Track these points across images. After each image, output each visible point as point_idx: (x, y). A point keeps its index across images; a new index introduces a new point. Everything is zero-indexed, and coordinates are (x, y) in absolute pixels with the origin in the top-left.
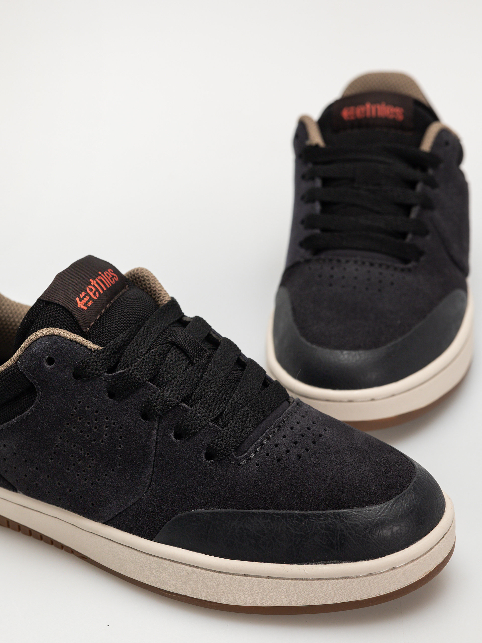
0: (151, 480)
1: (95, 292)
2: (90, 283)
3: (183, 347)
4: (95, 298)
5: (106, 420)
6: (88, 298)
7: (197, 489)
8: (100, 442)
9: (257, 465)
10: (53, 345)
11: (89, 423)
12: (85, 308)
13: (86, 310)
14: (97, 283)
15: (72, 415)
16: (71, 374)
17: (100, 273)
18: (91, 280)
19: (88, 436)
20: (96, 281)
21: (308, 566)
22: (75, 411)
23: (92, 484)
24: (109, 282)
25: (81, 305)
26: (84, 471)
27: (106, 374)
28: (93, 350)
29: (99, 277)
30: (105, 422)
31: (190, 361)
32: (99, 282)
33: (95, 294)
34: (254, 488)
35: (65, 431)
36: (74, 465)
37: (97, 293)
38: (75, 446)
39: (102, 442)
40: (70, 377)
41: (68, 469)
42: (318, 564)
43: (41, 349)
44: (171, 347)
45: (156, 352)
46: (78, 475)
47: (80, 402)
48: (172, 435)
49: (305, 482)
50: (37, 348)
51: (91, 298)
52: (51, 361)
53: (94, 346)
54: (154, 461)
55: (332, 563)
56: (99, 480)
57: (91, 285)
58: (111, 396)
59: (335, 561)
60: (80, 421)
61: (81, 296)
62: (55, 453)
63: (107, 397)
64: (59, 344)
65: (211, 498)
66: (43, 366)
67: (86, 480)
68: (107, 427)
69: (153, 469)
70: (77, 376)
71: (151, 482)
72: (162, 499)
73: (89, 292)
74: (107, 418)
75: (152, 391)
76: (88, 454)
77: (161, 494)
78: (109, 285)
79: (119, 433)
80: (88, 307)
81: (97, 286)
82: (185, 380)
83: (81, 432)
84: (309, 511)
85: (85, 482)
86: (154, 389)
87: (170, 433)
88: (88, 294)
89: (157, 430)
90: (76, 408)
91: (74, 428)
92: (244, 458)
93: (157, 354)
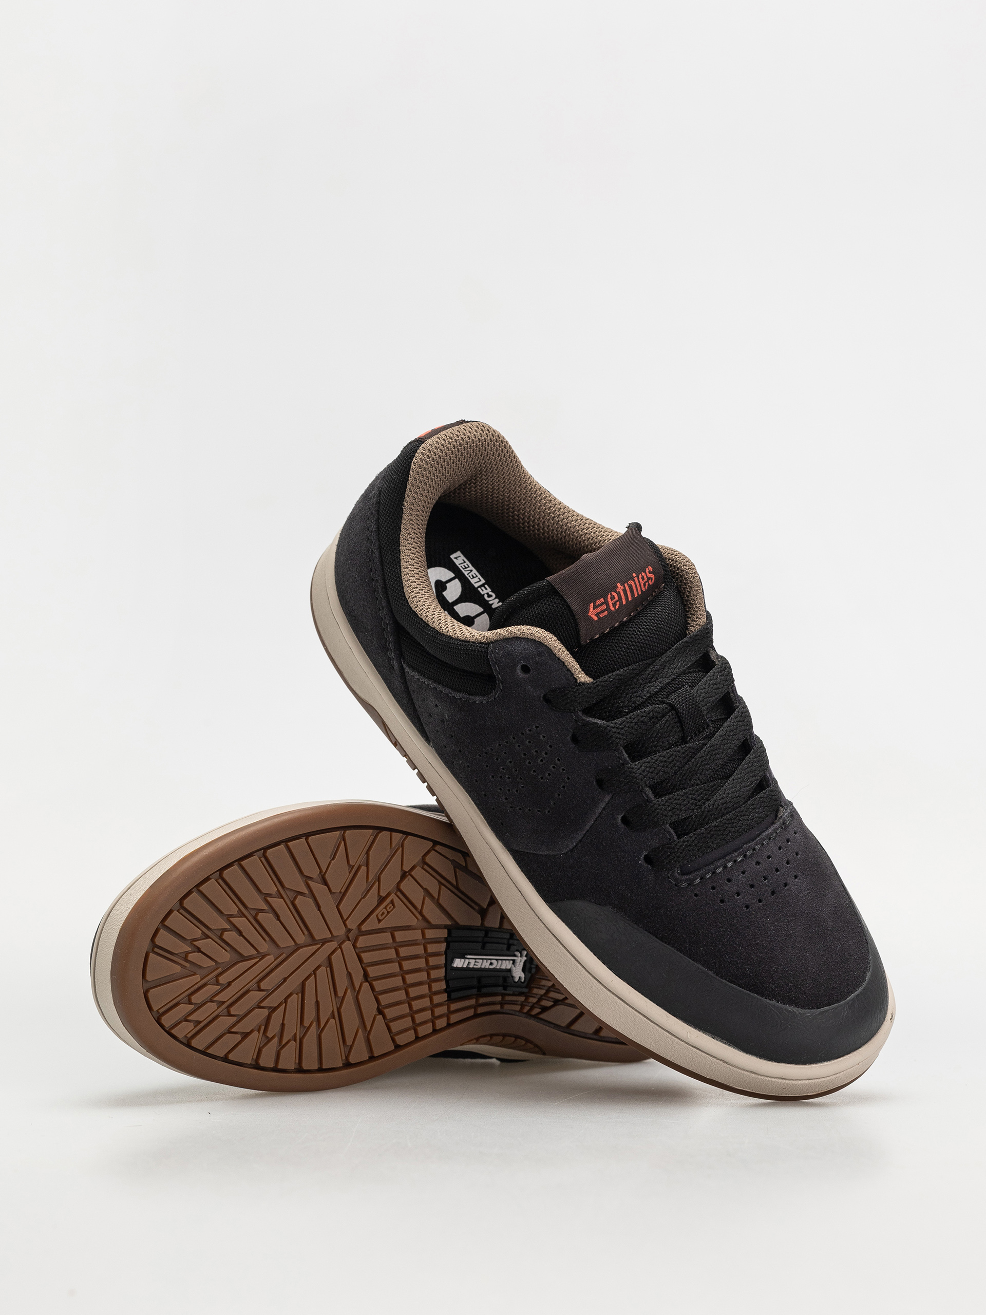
0: (575, 846)
1: (617, 601)
2: (614, 589)
3: (683, 718)
4: (613, 609)
5: (557, 761)
6: (605, 607)
7: (618, 887)
8: (539, 777)
9: (696, 895)
10: (536, 656)
11: (536, 751)
12: (596, 618)
13: (596, 621)
14: (625, 591)
15: (523, 734)
16: (542, 695)
17: (634, 575)
18: (619, 585)
19: (529, 763)
20: (624, 587)
21: (694, 1030)
22: (528, 732)
23: (511, 807)
24: (639, 588)
25: (592, 613)
26: (509, 790)
27: (580, 713)
28: (578, 681)
29: (631, 582)
30: (555, 762)
31: (684, 736)
32: (627, 588)
33: (614, 605)
34: (679, 921)
35: (507, 742)
36: (501, 777)
37: (618, 603)
38: (510, 762)
39: (542, 778)
40: (540, 698)
41: (493, 777)
42: (706, 1034)
43: (521, 653)
44: (669, 712)
45: (649, 713)
46: (501, 789)
47: (537, 727)
48: (620, 817)
49: (736, 944)
50: (518, 648)
51: (608, 608)
52: (525, 669)
53: (583, 677)
54: (588, 831)
55: (720, 1041)
56: (520, 809)
57: (616, 592)
58: (575, 739)
59: (725, 1041)
60: (529, 744)
61: (598, 602)
62: (486, 753)
63: (569, 738)
64: (543, 658)
65: (628, 905)
66: (515, 670)
67: (506, 799)
68: (554, 767)
69: (583, 838)
70: (546, 699)
71: (574, 848)
72: (576, 874)
73: (609, 600)
74: (559, 760)
75: (621, 762)
76: (521, 779)
77: (578, 868)
78: (638, 593)
79: (564, 782)
80: (599, 618)
81: (622, 594)
82: (665, 761)
83: (525, 754)
84: (724, 979)
85: (504, 800)
86: (625, 760)
87: (618, 815)
88: (606, 603)
89: (606, 804)
90: (530, 730)
91: (519, 746)
92: (686, 880)
93: (648, 715)
